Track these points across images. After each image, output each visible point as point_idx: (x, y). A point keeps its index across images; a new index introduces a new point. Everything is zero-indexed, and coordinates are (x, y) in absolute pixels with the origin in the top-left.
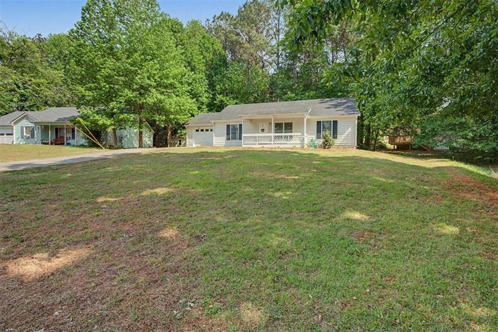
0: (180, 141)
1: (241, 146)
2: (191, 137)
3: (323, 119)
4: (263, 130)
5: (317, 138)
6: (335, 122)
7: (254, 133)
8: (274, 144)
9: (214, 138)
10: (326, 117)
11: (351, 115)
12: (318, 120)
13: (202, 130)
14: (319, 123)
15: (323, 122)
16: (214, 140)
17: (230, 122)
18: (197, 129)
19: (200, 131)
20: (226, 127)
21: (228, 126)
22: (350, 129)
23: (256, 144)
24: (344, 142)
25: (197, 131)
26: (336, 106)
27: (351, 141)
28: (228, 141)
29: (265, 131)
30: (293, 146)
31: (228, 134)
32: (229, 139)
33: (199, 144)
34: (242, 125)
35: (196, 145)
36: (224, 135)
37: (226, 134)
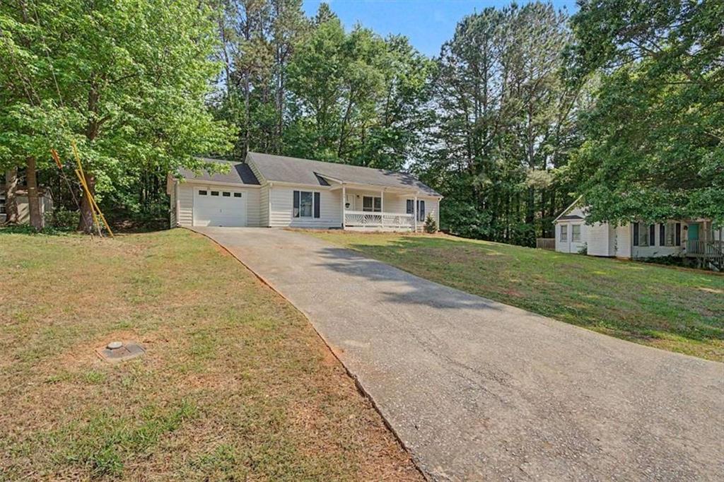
1: (342, 228)
2: (186, 205)
4: (347, 205)
6: (422, 203)
9: (271, 212)
13: (214, 194)
16: (271, 216)
17: (299, 187)
18: (203, 189)
19: (209, 193)
20: (292, 194)
21: (296, 194)
22: (433, 212)
23: (362, 226)
25: (204, 193)
28: (297, 219)
29: (351, 207)
31: (296, 206)
32: (298, 216)
33: (207, 220)
34: (319, 194)
35: (200, 222)
36: (289, 208)
37: (292, 207)
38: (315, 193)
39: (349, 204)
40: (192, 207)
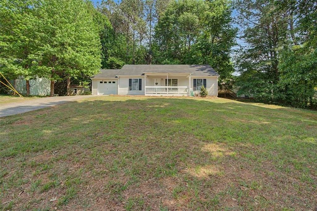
0: (76, 90)
1: (144, 95)
2: (96, 87)
3: (197, 77)
4: (157, 84)
5: (194, 90)
6: (205, 80)
7: (151, 86)
8: (168, 94)
9: (119, 88)
10: (198, 76)
11: (214, 76)
12: (194, 78)
13: (105, 82)
14: (195, 80)
15: (197, 79)
16: (119, 90)
17: (132, 77)
18: (101, 81)
19: (103, 82)
20: (128, 80)
21: (130, 80)
22: (213, 85)
23: (155, 94)
24: (210, 93)
25: (101, 82)
26: (202, 70)
27: (215, 92)
29: (158, 84)
30: (182, 95)
31: (130, 85)
32: (131, 90)
33: (102, 93)
34: (141, 79)
35: (100, 93)
36: (127, 87)
37: (128, 86)
38: (139, 79)
39: (157, 83)
40: (97, 88)
